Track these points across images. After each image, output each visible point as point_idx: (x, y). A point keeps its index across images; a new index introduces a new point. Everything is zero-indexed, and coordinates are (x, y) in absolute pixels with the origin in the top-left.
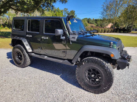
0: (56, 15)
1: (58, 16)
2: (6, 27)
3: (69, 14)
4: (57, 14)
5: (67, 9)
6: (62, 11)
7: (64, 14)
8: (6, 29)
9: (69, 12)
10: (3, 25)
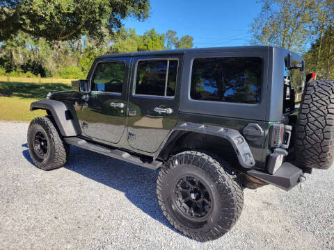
0: (146, 47)
1: (151, 50)
2: (29, 73)
3: (177, 45)
4: (150, 45)
5: (175, 33)
6: (161, 38)
7: (165, 45)
8: (29, 77)
9: (179, 39)
10: (22, 67)
